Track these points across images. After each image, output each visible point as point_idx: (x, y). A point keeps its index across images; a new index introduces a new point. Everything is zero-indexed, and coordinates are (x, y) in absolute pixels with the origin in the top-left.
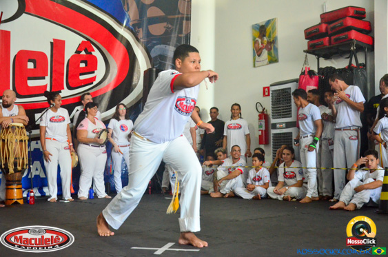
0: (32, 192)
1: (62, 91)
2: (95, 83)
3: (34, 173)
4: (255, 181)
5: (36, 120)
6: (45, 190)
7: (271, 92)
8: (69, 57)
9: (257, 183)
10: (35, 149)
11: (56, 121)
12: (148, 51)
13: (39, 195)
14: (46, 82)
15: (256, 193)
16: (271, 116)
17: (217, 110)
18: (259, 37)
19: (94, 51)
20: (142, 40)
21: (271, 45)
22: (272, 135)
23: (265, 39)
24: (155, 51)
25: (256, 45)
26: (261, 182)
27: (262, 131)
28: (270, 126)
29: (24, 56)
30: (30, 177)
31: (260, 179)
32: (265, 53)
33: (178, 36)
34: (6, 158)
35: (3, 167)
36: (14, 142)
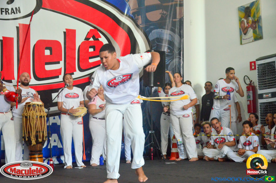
0: (52, 160)
1: (74, 73)
3: (53, 144)
4: (245, 146)
5: (53, 99)
6: (62, 158)
7: (257, 66)
8: (80, 44)
9: (247, 148)
10: (53, 124)
11: (70, 97)
12: (146, 35)
13: (56, 162)
16: (258, 88)
18: (244, 18)
19: (100, 37)
20: (141, 26)
21: (256, 24)
22: (259, 105)
23: (250, 19)
24: (153, 35)
25: (242, 25)
26: (251, 147)
27: (250, 101)
28: (257, 97)
30: (49, 147)
31: (250, 144)
32: (251, 32)
33: (172, 20)
34: (29, 132)
35: (27, 139)
36: (35, 118)
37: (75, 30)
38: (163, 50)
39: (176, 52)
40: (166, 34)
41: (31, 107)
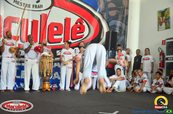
1: (69, 41)
2: (84, 37)
3: (56, 77)
4: (156, 85)
5: (57, 53)
7: (166, 43)
8: (73, 26)
10: (56, 66)
12: (108, 23)
13: (57, 87)
14: (62, 36)
15: (158, 91)
16: (166, 54)
17: (140, 51)
18: (161, 17)
19: (84, 23)
20: (105, 18)
21: (167, 20)
22: (166, 63)
23: (164, 18)
24: (112, 23)
25: (160, 20)
27: (161, 61)
28: (165, 59)
29: (53, 25)
30: (53, 79)
32: (164, 24)
33: (122, 16)
34: (43, 70)
35: (42, 74)
36: (46, 63)
37: (70, 19)
38: (116, 31)
39: (123, 32)
40: (118, 23)
41: (45, 57)
